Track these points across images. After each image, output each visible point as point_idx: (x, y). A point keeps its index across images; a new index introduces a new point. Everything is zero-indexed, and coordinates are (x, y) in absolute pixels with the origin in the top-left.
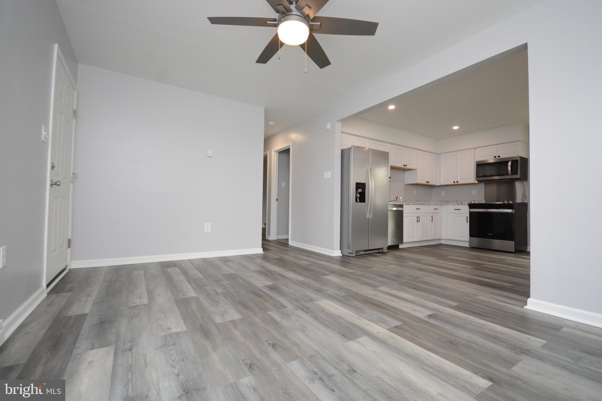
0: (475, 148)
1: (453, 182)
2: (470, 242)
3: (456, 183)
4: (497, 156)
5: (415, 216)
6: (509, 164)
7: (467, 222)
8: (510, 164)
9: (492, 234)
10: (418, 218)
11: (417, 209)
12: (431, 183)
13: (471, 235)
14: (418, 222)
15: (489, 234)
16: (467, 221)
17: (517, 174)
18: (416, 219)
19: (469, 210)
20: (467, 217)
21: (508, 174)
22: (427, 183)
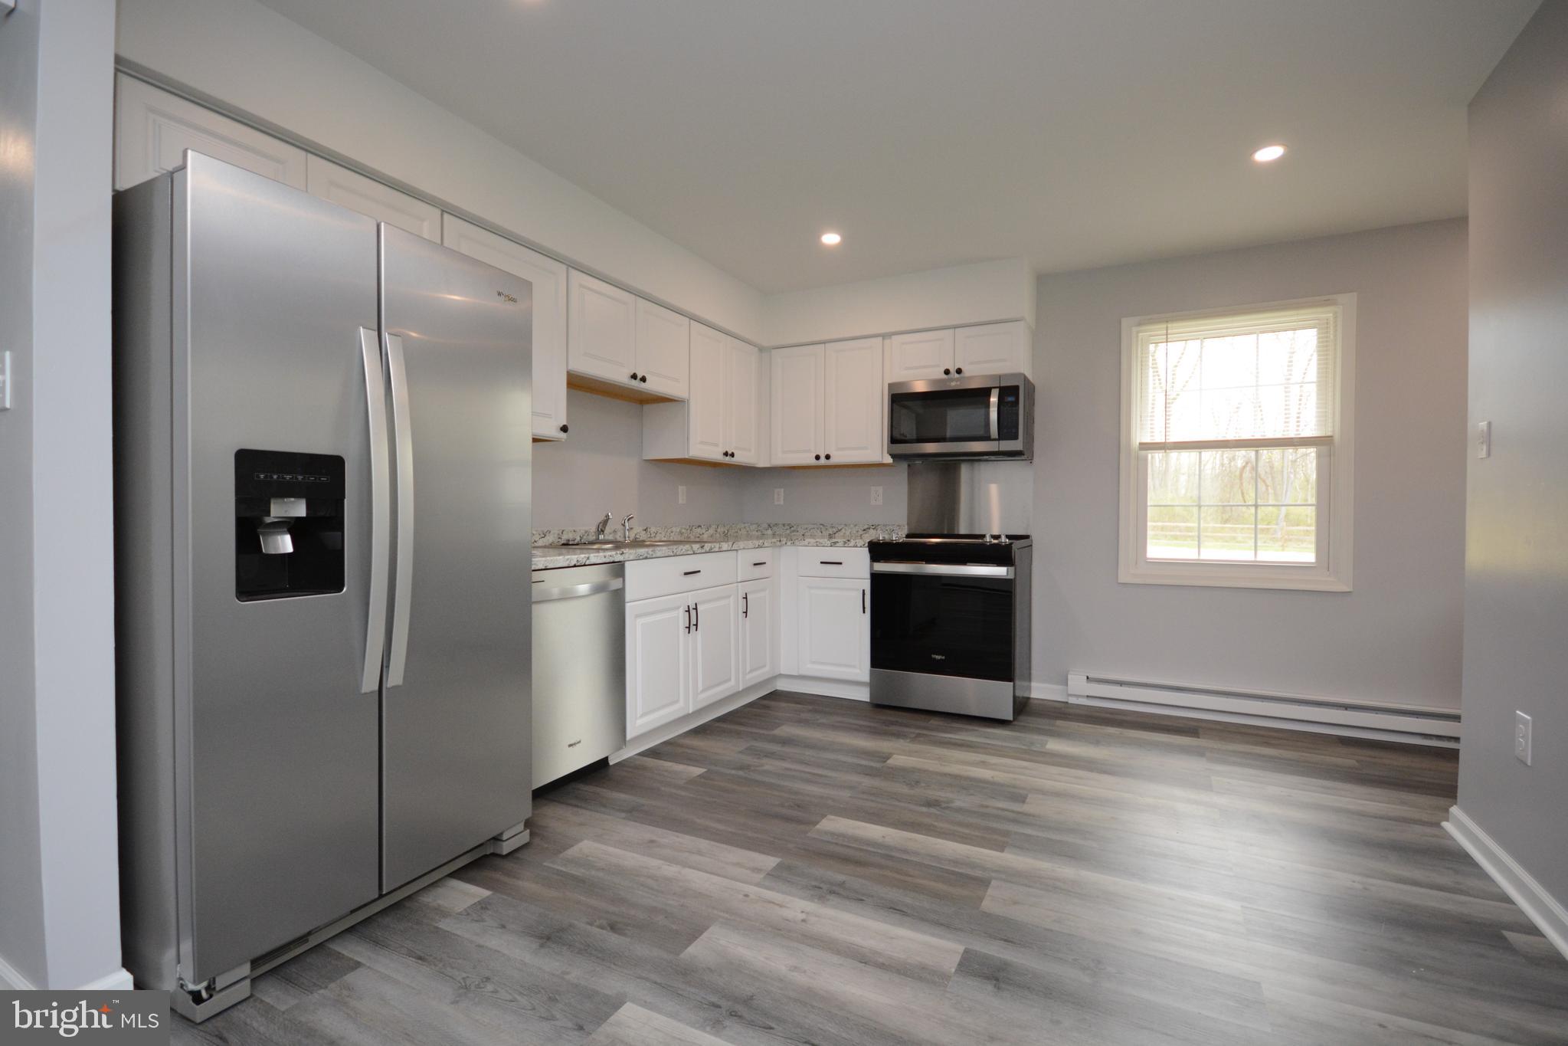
0: (885, 336)
1: (814, 455)
2: (874, 685)
3: (823, 461)
4: (953, 370)
5: (678, 608)
6: (992, 399)
7: (864, 612)
8: (994, 399)
9: (944, 658)
10: (693, 613)
11: (686, 574)
12: (740, 458)
13: (876, 662)
14: (693, 628)
15: (933, 656)
16: (864, 608)
17: (1015, 437)
18: (682, 619)
19: (871, 567)
20: (864, 591)
21: (987, 438)
22: (728, 459)
